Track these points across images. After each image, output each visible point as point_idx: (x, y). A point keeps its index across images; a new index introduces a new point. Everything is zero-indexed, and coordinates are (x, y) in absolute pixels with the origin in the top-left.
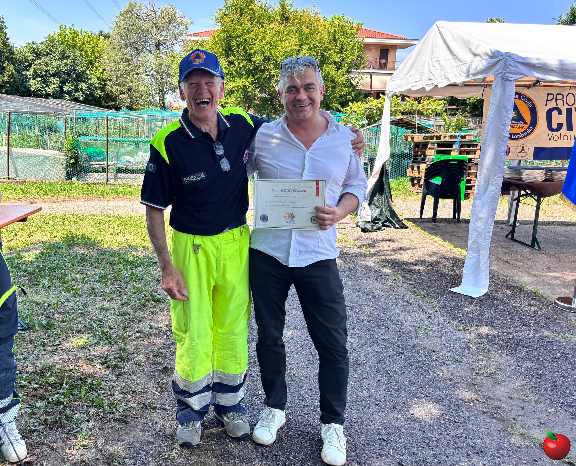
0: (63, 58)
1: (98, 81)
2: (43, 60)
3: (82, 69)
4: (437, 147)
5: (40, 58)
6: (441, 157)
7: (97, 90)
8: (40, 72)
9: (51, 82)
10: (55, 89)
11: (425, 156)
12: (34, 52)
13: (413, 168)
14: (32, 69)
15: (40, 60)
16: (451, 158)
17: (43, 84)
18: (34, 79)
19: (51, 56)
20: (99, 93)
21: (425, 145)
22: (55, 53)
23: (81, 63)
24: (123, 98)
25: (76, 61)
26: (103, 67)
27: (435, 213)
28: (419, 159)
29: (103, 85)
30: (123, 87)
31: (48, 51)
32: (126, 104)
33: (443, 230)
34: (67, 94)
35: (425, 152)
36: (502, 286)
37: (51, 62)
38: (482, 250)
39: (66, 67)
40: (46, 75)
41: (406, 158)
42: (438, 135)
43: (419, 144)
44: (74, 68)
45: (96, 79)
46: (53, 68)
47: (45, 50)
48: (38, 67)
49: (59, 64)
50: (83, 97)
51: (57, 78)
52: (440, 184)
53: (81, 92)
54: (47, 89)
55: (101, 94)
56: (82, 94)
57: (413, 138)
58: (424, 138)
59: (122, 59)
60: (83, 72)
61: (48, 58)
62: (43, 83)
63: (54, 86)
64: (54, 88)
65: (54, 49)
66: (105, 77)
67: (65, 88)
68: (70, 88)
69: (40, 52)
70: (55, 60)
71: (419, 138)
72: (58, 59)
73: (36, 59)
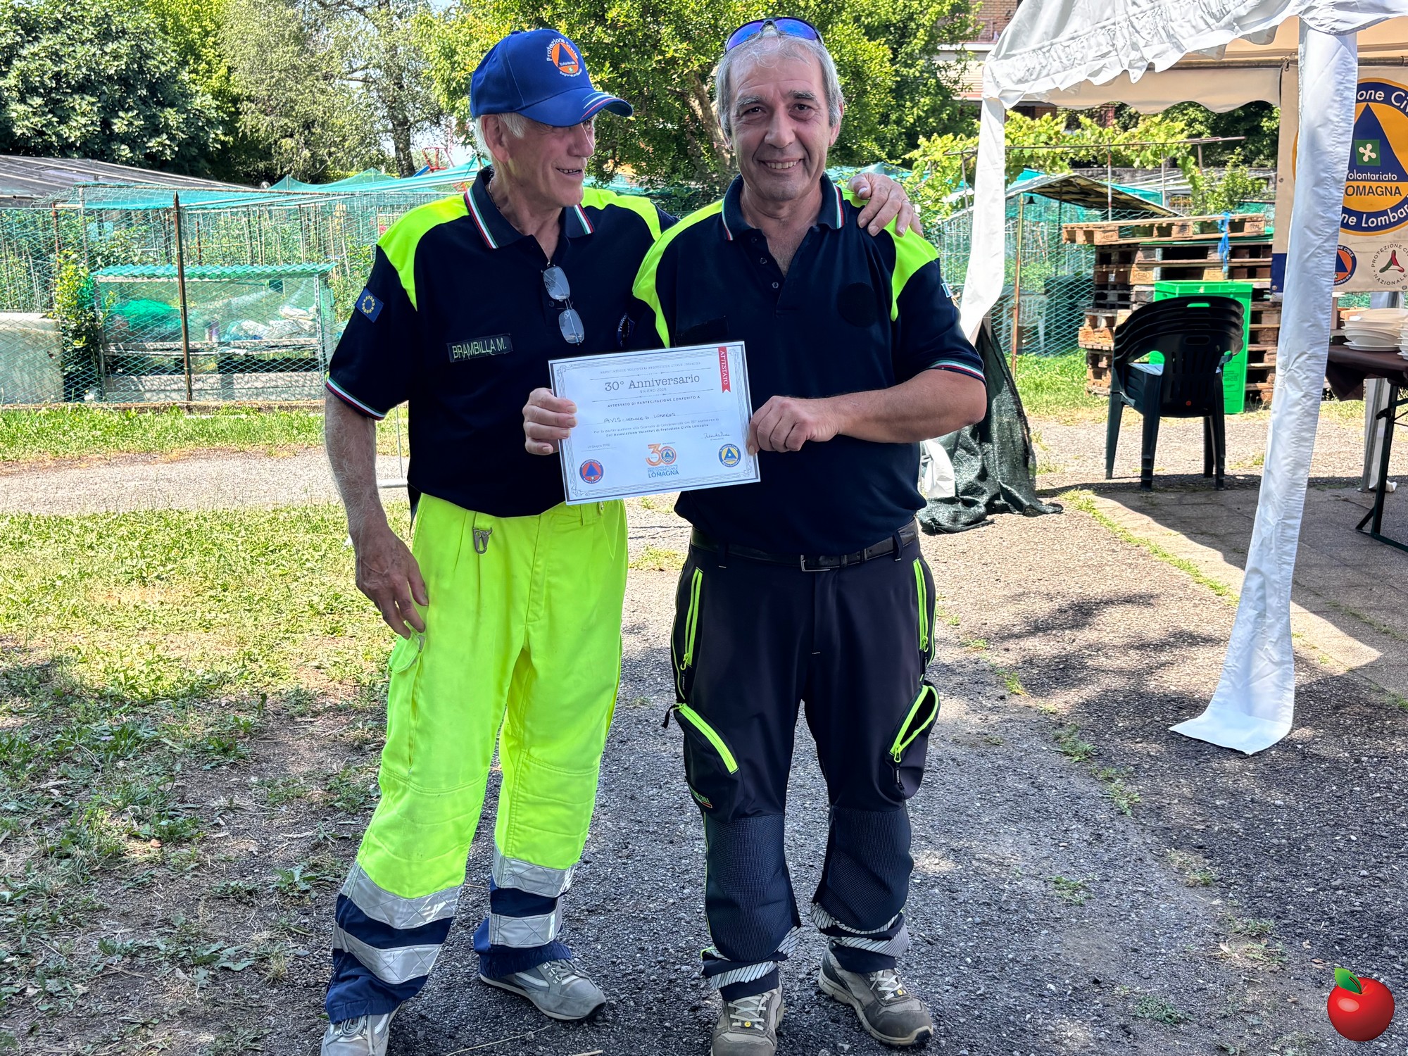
0: (106, 36)
1: (215, 103)
2: (44, 43)
3: (163, 69)
4: (1165, 257)
5: (36, 39)
6: (1174, 287)
7: (212, 128)
8: (38, 79)
9: (73, 108)
10: (88, 131)
11: (1129, 287)
12: (17, 22)
13: (1094, 325)
14: (13, 73)
15: (36, 44)
16: (1202, 291)
17: (50, 116)
18: (22, 100)
19: (69, 32)
20: (222, 138)
21: (1126, 255)
22: (82, 22)
23: (161, 50)
24: (288, 147)
25: (146, 46)
26: (227, 62)
27: (1148, 462)
28: (1112, 296)
29: (230, 114)
30: (287, 115)
31: (59, 16)
32: (300, 165)
33: (1170, 514)
34: (123, 142)
35: (1126, 275)
36: (1337, 707)
37: (71, 49)
38: (1271, 596)
39: (116, 63)
40: (55, 88)
41: (1077, 293)
42: (1164, 221)
43: (1109, 251)
44: (140, 66)
45: (209, 96)
46: (78, 67)
47: (52, 13)
48: (32, 66)
49: (94, 55)
50: (172, 150)
51: (91, 96)
52: (1160, 373)
53: (165, 136)
54: (64, 130)
55: (227, 139)
56: (168, 142)
57: (1089, 235)
58: (1123, 231)
59: (283, 36)
60: (168, 78)
61: (61, 37)
62: (50, 111)
63: (83, 121)
64: (85, 126)
65: (75, 11)
66: (235, 91)
67: (119, 126)
68: (131, 124)
69: (35, 20)
70: (83, 43)
71: (1108, 230)
72: (91, 41)
73: (23, 42)
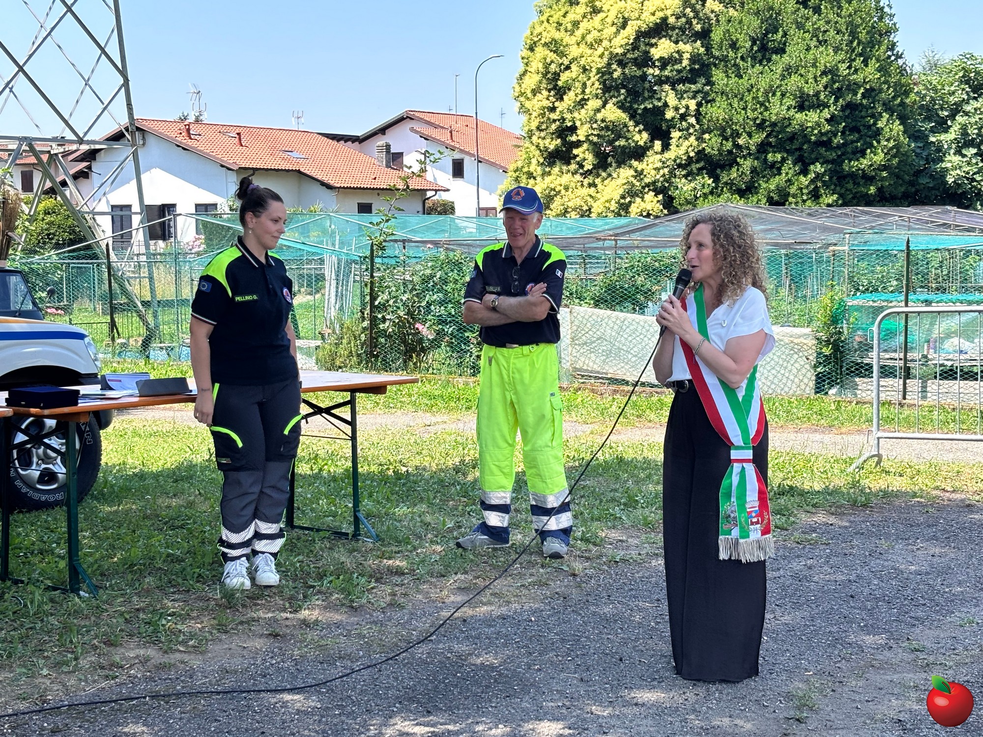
14: (956, 127)
73: (968, 100)
